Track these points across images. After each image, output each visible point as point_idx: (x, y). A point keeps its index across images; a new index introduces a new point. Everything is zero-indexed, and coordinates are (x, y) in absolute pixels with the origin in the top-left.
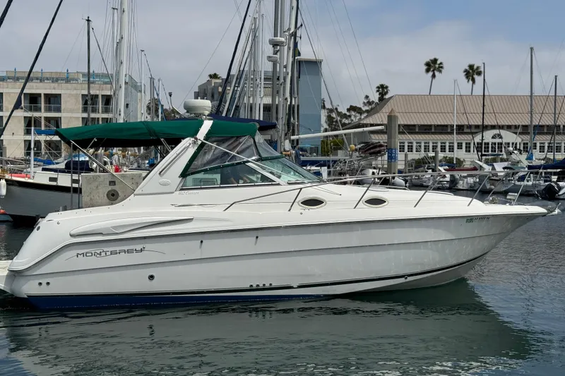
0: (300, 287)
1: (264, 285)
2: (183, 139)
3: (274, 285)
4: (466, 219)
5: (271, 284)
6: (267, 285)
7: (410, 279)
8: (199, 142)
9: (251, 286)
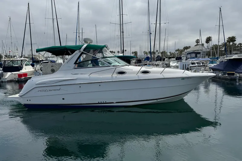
0: (116, 103)
1: (103, 102)
2: (76, 51)
3: (107, 102)
4: (181, 79)
5: (106, 102)
6: (105, 102)
7: (158, 100)
8: (81, 52)
9: (99, 102)
